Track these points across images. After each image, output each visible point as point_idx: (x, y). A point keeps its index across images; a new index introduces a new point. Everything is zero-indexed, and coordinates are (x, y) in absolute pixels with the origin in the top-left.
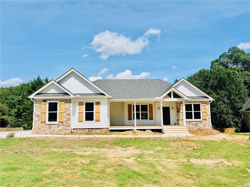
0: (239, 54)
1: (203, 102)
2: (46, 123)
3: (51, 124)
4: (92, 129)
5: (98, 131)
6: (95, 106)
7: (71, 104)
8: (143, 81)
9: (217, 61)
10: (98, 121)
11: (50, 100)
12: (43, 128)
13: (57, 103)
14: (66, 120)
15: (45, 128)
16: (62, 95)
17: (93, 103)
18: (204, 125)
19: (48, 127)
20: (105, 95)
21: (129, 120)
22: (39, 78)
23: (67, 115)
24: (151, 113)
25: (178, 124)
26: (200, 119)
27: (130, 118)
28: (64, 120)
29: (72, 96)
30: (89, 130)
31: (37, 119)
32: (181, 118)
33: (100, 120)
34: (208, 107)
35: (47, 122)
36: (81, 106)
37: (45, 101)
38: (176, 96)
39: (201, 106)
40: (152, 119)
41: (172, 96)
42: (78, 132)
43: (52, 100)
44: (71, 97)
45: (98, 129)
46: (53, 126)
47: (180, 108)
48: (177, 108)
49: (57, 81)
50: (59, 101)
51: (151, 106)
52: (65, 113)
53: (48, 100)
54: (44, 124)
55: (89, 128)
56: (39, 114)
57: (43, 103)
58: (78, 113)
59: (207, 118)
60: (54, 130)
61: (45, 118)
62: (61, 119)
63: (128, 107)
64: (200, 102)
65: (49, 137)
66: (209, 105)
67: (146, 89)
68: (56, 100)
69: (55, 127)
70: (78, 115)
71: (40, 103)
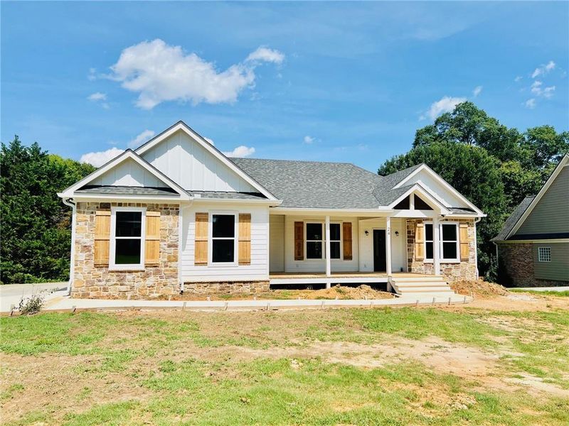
0: (476, 119)
1: (462, 221)
2: (110, 269)
3: (125, 272)
4: (230, 283)
5: (246, 289)
6: (237, 226)
7: (180, 218)
8: (315, 165)
9: (428, 130)
10: (245, 262)
11: (120, 205)
12: (100, 281)
13: (141, 213)
14: (166, 260)
15: (107, 281)
16: (157, 192)
17: (233, 217)
18: (463, 274)
19: (114, 278)
20: (266, 197)
21: (296, 259)
22: (16, 145)
23: (169, 246)
24: (348, 244)
25: (410, 270)
26: (456, 258)
27: (299, 255)
28: (160, 260)
29: (184, 197)
30: (223, 285)
31: (83, 256)
32: (416, 255)
33: (250, 260)
34: (473, 231)
35: (113, 266)
36: (202, 223)
37: (106, 206)
38: (421, 205)
39: (457, 228)
40: (350, 258)
41: (412, 206)
42: (194, 292)
43: (125, 205)
44: (181, 198)
45: (244, 282)
46: (129, 277)
47: (415, 233)
48: (409, 232)
49: (139, 152)
50: (146, 208)
51: (348, 227)
52: (162, 241)
53: (114, 204)
54: (104, 270)
55: (222, 280)
56: (89, 242)
57: (99, 213)
58: (194, 243)
59: (470, 257)
60: (132, 288)
61: (107, 255)
62: (153, 257)
63: (295, 227)
64: (456, 220)
65: (141, 308)
66: (475, 228)
67: (329, 186)
68: (139, 205)
69: (136, 279)
70: (193, 247)
71: (92, 213)
